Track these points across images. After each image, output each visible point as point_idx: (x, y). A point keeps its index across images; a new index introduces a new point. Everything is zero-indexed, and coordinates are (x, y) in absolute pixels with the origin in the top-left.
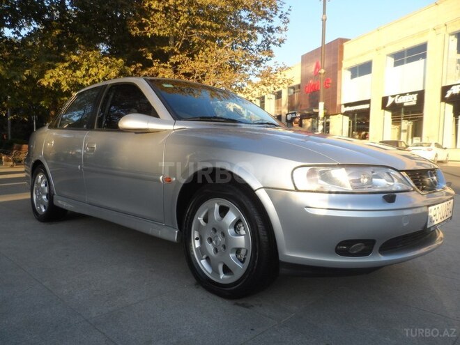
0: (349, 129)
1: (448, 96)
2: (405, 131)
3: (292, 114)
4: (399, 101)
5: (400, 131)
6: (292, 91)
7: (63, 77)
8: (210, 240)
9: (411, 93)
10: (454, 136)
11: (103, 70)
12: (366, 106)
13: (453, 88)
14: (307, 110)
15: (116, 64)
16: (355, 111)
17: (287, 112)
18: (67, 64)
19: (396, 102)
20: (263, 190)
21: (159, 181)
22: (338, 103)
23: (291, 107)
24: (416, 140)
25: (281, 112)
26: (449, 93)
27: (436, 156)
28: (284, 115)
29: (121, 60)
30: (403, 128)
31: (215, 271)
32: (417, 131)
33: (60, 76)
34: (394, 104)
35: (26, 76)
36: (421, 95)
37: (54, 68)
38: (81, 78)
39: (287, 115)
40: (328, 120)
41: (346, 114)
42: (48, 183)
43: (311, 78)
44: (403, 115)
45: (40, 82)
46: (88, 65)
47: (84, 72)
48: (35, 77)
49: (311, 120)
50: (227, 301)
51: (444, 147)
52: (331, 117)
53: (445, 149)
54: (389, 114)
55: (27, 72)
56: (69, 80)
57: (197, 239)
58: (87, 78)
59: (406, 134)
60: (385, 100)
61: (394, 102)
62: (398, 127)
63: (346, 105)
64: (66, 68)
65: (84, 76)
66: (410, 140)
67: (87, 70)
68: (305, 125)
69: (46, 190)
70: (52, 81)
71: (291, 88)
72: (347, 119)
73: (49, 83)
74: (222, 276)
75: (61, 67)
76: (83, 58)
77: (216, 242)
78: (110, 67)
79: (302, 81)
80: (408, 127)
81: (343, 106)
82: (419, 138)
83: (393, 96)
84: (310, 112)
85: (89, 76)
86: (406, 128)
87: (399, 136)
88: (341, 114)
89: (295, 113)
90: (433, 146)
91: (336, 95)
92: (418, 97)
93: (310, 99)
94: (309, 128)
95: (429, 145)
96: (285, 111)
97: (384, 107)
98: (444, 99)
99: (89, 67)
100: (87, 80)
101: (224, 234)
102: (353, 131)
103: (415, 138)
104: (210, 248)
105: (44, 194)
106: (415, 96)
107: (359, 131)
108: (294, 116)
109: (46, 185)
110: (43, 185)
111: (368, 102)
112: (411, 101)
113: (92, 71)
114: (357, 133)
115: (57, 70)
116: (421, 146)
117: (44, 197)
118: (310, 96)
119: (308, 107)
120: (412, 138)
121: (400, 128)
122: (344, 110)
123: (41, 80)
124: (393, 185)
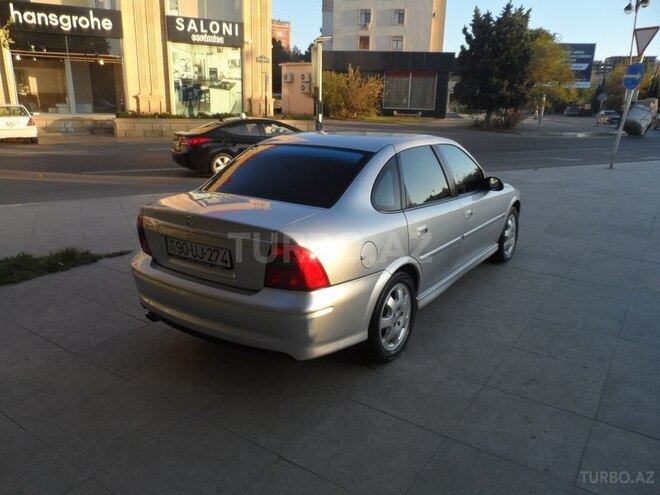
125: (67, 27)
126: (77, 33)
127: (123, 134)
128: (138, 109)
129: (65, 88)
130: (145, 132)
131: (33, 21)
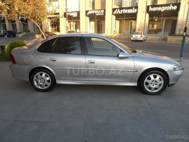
1: (88, 14)
4: (71, 14)
8: (151, 84)
9: (75, 12)
12: (58, 16)
13: (89, 11)
20: (168, 71)
26: (88, 13)
30: (71, 24)
36: (79, 13)
41: (49, 18)
44: (72, 20)
59: (73, 27)
60: (65, 13)
61: (69, 15)
83: (68, 12)
97: (65, 16)
98: (86, 15)
101: (156, 81)
106: (77, 13)
111: (58, 14)
112: (75, 15)
125: (163, 10)
126: (166, 11)
127: (169, 41)
128: (179, 34)
129: (162, 28)
130: (176, 40)
131: (154, 10)
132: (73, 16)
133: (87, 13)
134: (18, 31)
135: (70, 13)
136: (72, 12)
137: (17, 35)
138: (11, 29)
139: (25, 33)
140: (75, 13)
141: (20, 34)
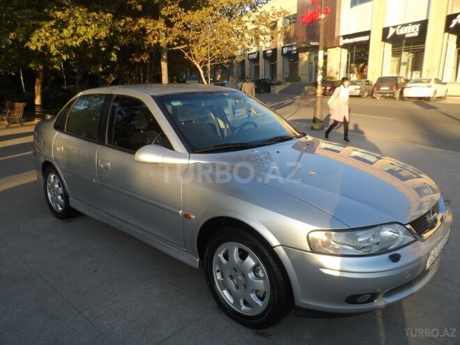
0: (348, 62)
1: (452, 26)
2: (405, 63)
3: (288, 47)
4: (401, 32)
5: (400, 64)
6: (288, 21)
7: (50, 40)
8: (232, 277)
9: (414, 23)
10: (455, 69)
11: (92, 29)
12: (366, 38)
14: (303, 43)
15: (105, 20)
16: (354, 44)
17: (282, 45)
18: (52, 23)
19: (398, 33)
20: (281, 247)
21: (178, 214)
22: (336, 35)
23: (287, 39)
24: (416, 75)
25: (276, 45)
26: (454, 22)
27: (435, 92)
28: (279, 49)
29: (109, 15)
30: (402, 61)
31: (236, 302)
32: (417, 65)
33: (47, 39)
34: (395, 35)
35: (12, 39)
36: (424, 25)
37: (39, 27)
38: (69, 38)
39: (283, 48)
40: (326, 53)
41: (345, 46)
42: (61, 184)
43: (308, 7)
44: (404, 47)
45: (27, 46)
46: (75, 23)
47: (72, 32)
48: (21, 40)
49: (308, 53)
50: (248, 330)
51: (444, 81)
52: (329, 50)
53: (445, 84)
54: (389, 46)
55: (12, 35)
56: (57, 43)
57: (218, 271)
58: (75, 37)
59: (406, 66)
60: (386, 31)
61: (395, 32)
62: (398, 59)
63: (345, 37)
64: (52, 27)
65: (72, 35)
66: (409, 73)
67: (75, 29)
68: (302, 58)
69: (61, 190)
70: (40, 45)
71: (288, 18)
72: (345, 52)
73: (37, 47)
74: (244, 308)
75: (46, 26)
76: (69, 16)
77: (237, 280)
78: (99, 26)
79: (298, 10)
80: (408, 60)
81: (341, 38)
82: (419, 72)
83: (395, 27)
84: (307, 45)
85: (78, 35)
86: (406, 61)
87: (399, 70)
88: (340, 47)
89: (291, 46)
90: (432, 82)
91: (334, 27)
92: (420, 28)
93: (307, 31)
94: (306, 62)
95: (429, 81)
96: (280, 44)
97: (384, 39)
98: (448, 29)
99: (76, 25)
100: (76, 41)
101: (244, 276)
102: (351, 63)
103: (414, 72)
104: (232, 284)
105: (59, 194)
106: (417, 27)
107: (358, 62)
108: (290, 49)
109: (60, 186)
110: (57, 186)
111: (368, 33)
112: (412, 32)
113: (81, 30)
114: (355, 65)
115: (43, 30)
116: (421, 82)
117: (59, 197)
118: (307, 27)
119: (305, 40)
120: (412, 71)
121: (400, 60)
122: (342, 42)
123: (28, 44)
124: (397, 237)
132: (407, 36)
133: (451, 23)
134: (279, 78)
135: (400, 28)
136: (406, 25)
137: (272, 88)
138: (268, 77)
139: (288, 84)
140: (413, 26)
141: (277, 87)
